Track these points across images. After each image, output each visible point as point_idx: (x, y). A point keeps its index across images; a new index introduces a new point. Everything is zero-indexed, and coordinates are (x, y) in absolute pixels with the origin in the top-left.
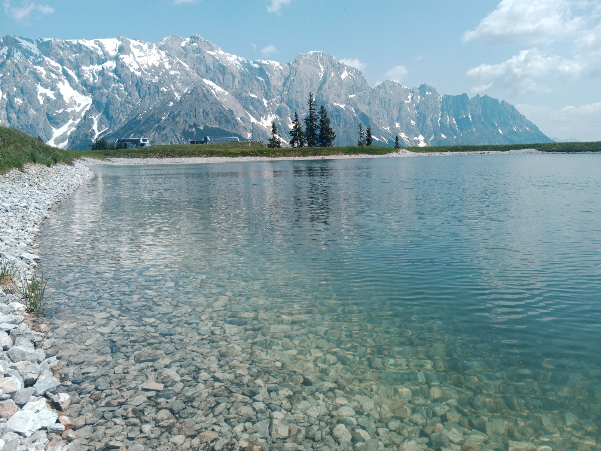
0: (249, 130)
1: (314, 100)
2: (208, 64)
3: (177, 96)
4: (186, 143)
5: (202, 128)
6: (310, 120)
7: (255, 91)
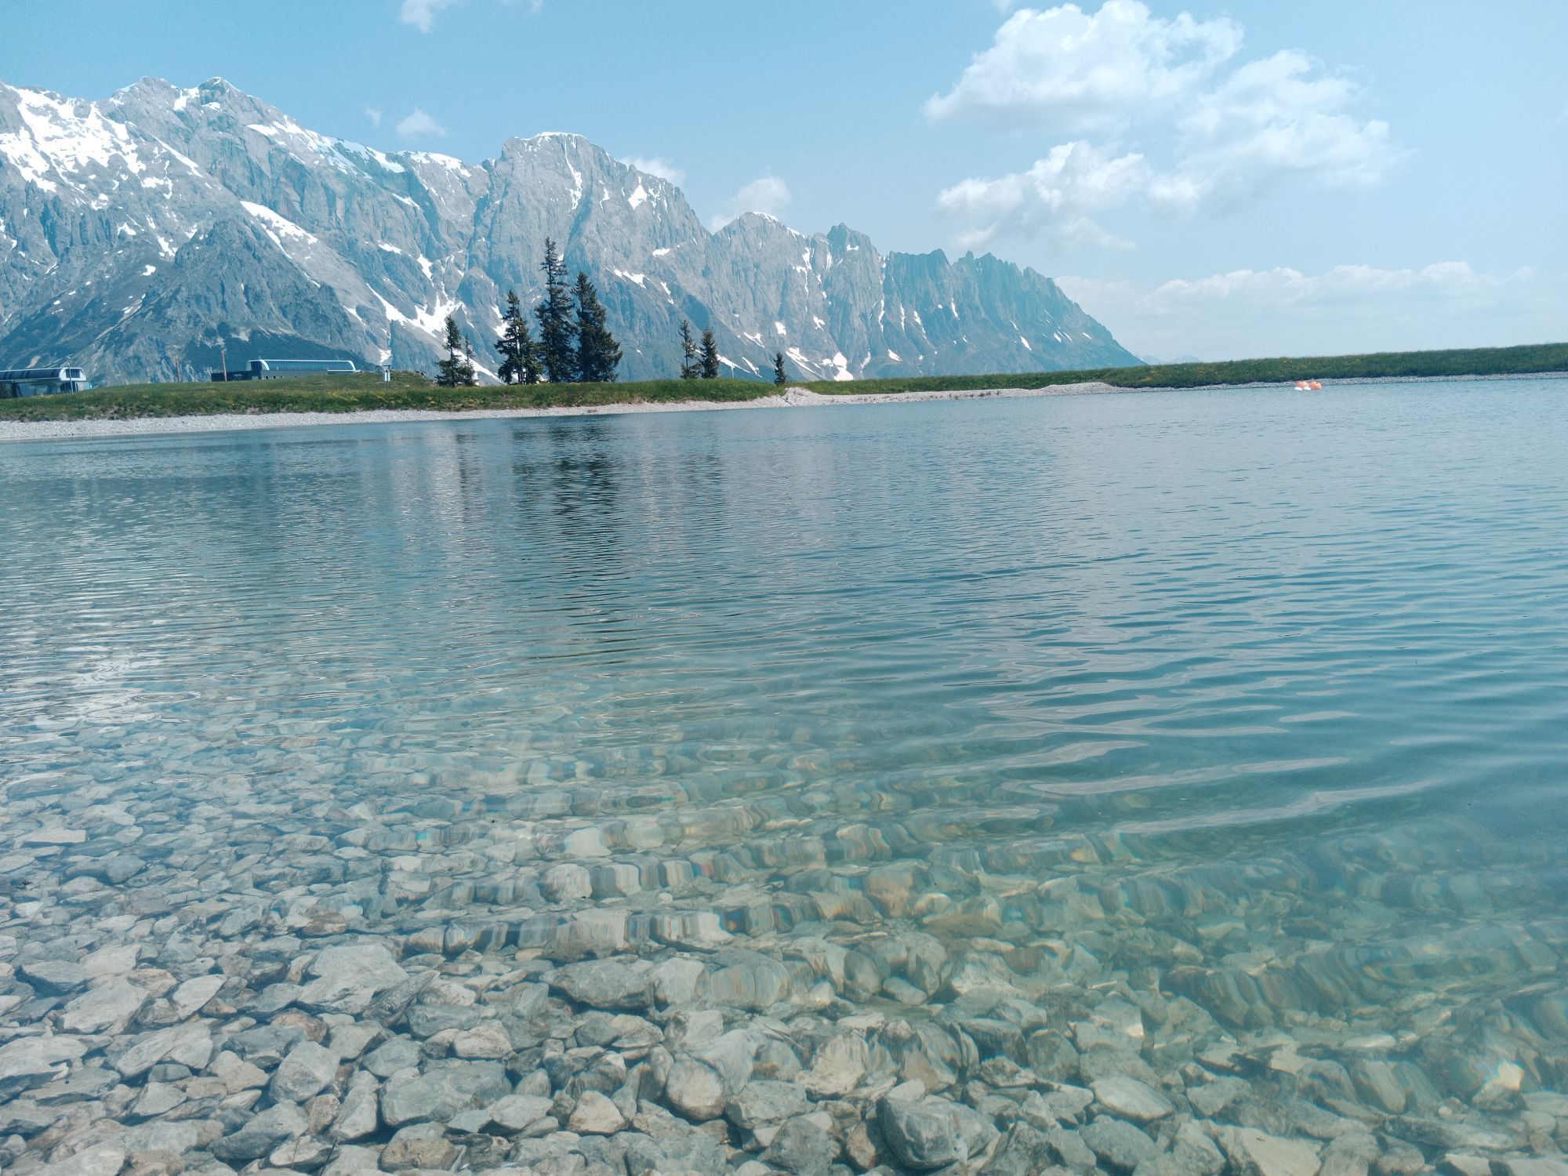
0: (382, 342)
1: (561, 258)
2: (255, 160)
3: (167, 249)
4: (199, 379)
5: (244, 336)
6: (552, 310)
7: (395, 235)
